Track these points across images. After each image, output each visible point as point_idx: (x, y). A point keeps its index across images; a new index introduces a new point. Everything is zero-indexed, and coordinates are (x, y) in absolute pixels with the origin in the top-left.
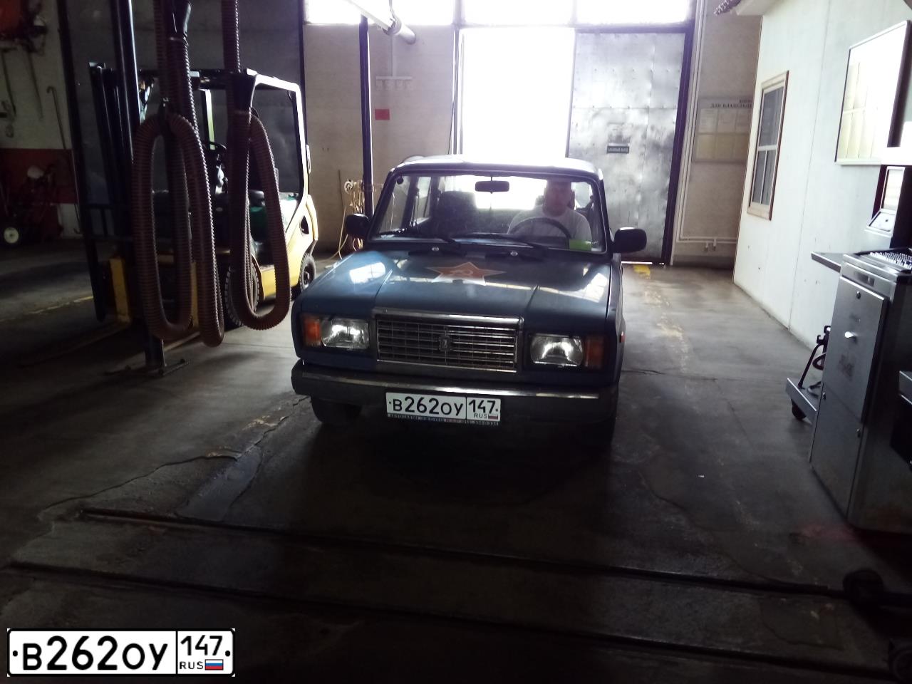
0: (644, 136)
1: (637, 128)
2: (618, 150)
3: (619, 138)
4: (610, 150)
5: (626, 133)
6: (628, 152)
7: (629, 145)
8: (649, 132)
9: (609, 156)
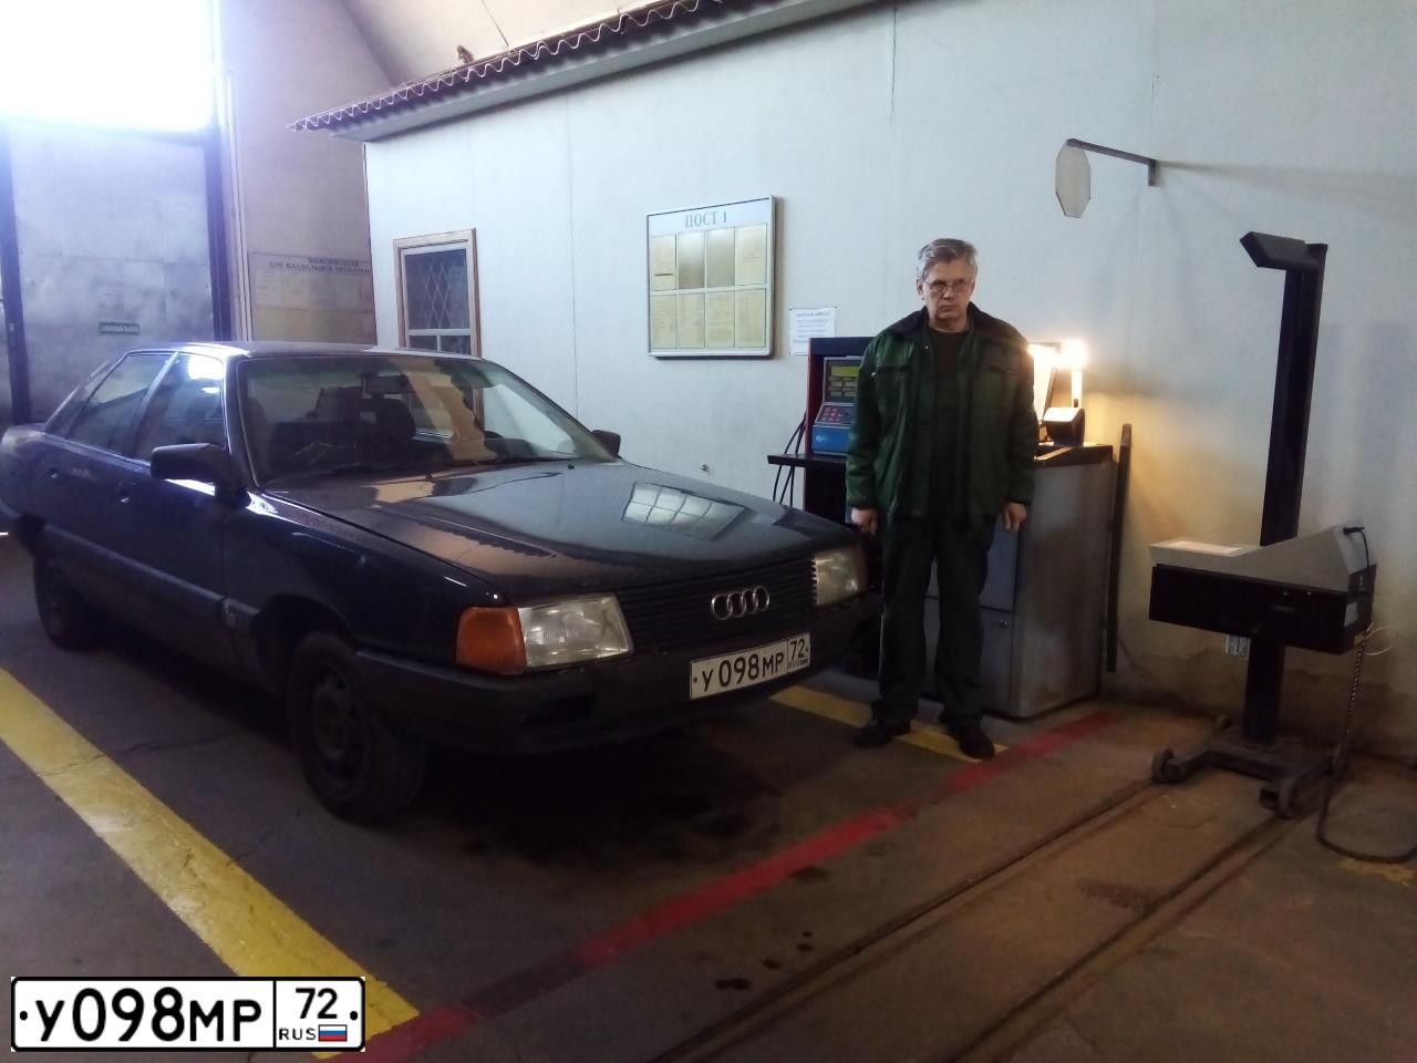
0: (163, 307)
1: (147, 293)
2: (120, 329)
3: (119, 307)
4: (107, 329)
5: (131, 301)
6: (136, 334)
7: (137, 321)
8: (169, 302)
9: (105, 339)
